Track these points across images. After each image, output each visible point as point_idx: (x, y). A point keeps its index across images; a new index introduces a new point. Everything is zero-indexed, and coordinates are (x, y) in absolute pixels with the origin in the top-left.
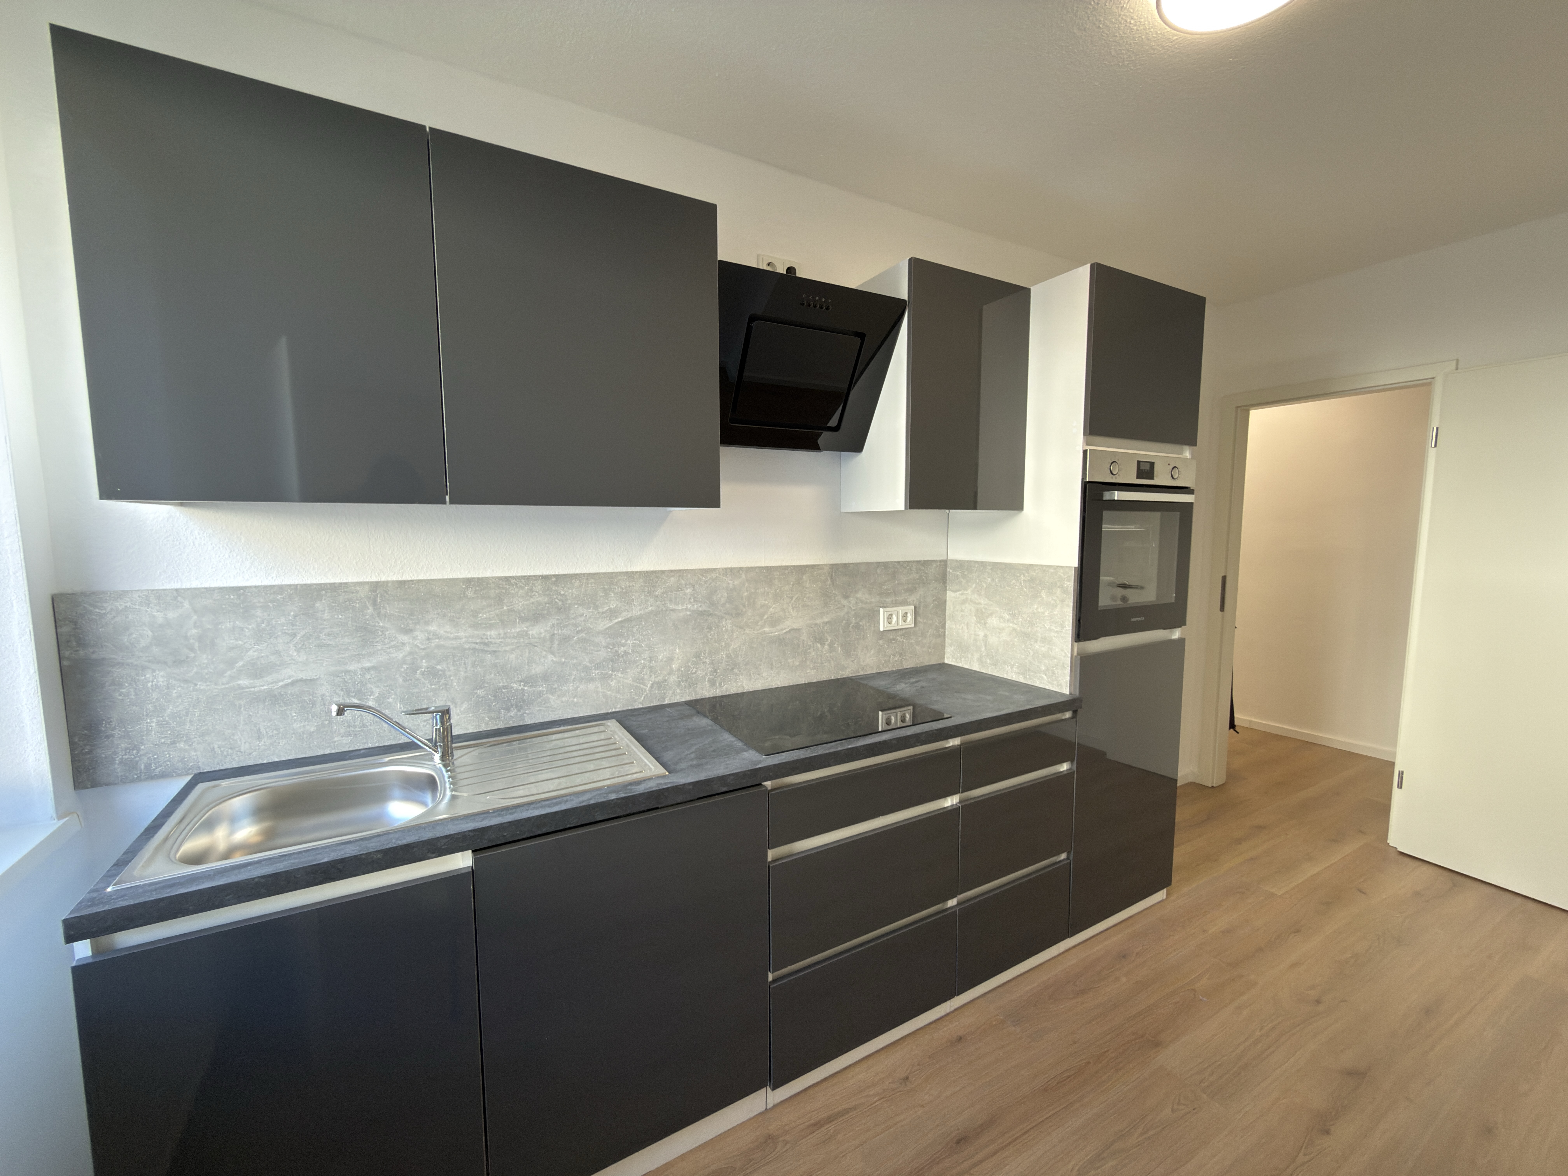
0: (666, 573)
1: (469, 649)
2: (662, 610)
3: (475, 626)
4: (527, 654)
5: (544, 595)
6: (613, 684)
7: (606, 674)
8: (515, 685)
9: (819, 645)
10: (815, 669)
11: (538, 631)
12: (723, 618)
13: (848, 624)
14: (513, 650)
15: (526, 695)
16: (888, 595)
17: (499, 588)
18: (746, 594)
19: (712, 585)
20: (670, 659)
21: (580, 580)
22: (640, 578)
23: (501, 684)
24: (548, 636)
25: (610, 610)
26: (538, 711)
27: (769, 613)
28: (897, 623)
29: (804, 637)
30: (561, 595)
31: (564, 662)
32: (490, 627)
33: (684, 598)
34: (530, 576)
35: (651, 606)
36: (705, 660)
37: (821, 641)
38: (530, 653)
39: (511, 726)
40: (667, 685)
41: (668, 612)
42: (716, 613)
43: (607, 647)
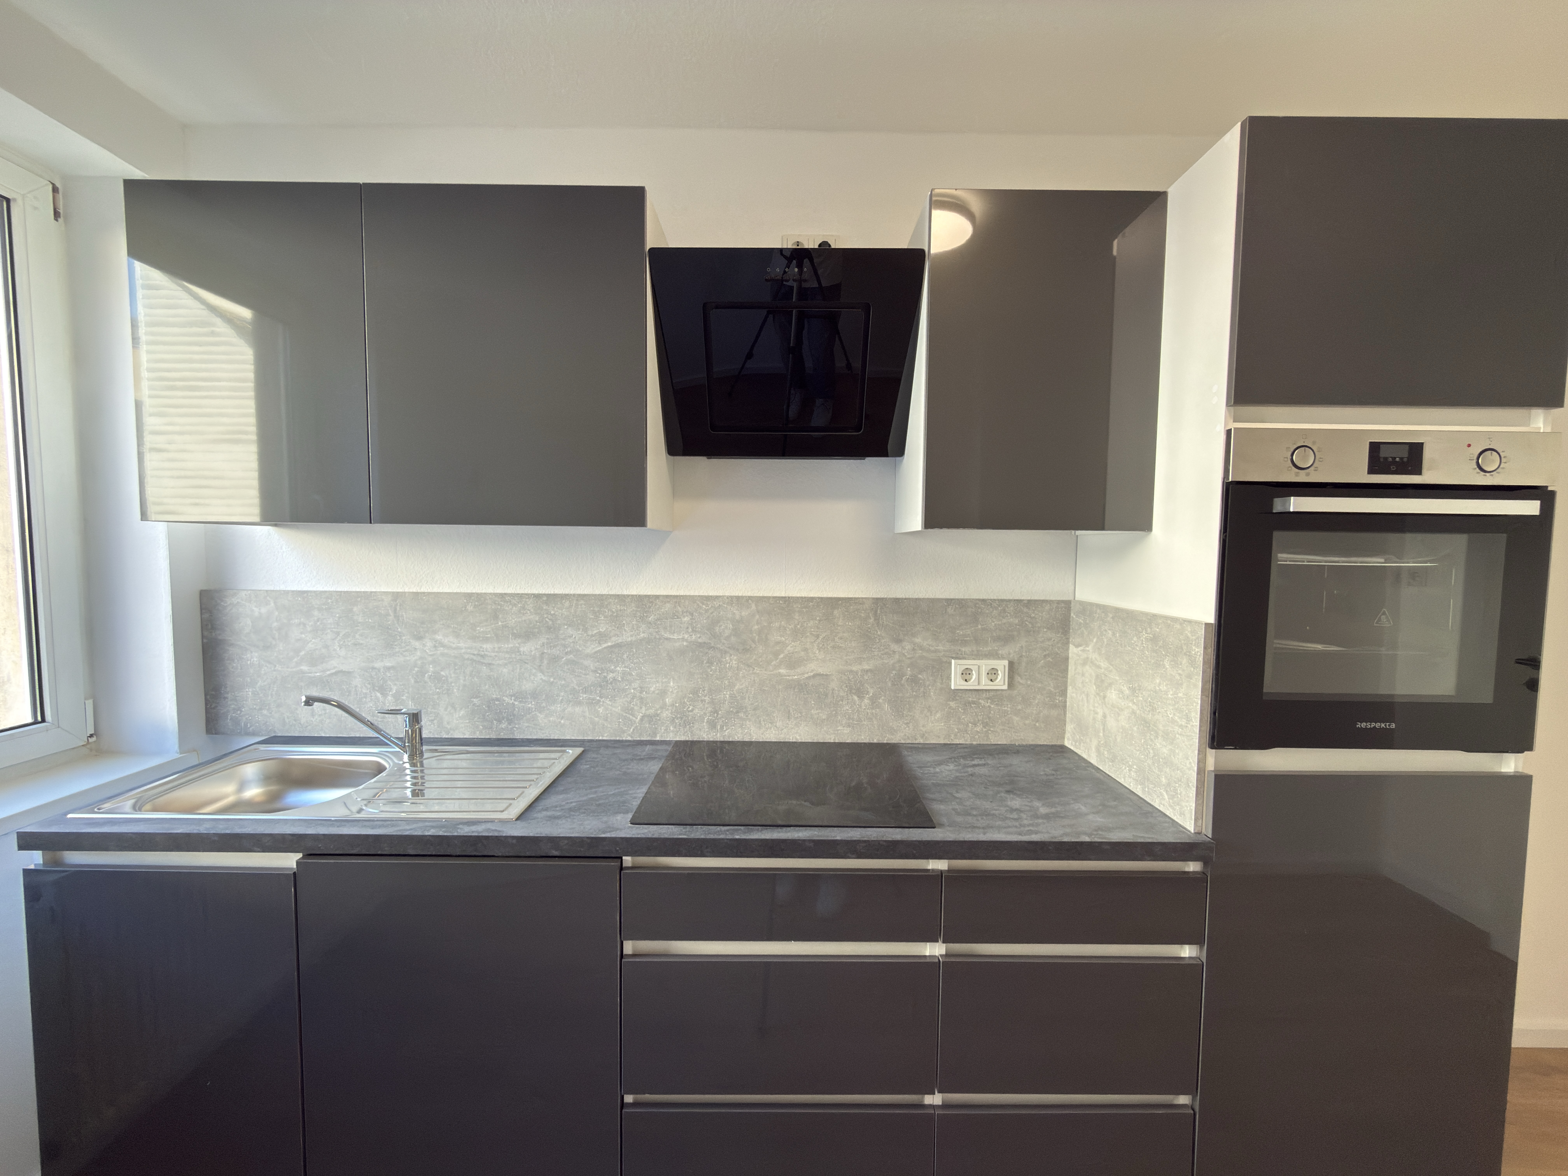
0: (661, 598)
1: (468, 659)
2: (655, 638)
3: (474, 638)
4: (518, 670)
5: (536, 614)
6: (601, 710)
7: (593, 699)
8: (506, 699)
9: (856, 698)
10: (849, 726)
11: (529, 648)
12: (726, 652)
13: (900, 676)
14: (506, 664)
15: (516, 709)
16: (965, 643)
17: (495, 604)
18: (756, 627)
19: (714, 614)
20: (663, 693)
21: (570, 601)
22: (631, 602)
23: (494, 696)
24: (538, 655)
25: (600, 634)
26: (526, 727)
27: (786, 652)
28: (979, 681)
29: (834, 685)
30: (552, 615)
31: (553, 682)
32: (486, 640)
33: (681, 627)
34: (522, 594)
35: (643, 632)
36: (703, 698)
37: (860, 693)
38: (520, 669)
39: (502, 737)
40: (659, 720)
41: (661, 641)
42: (719, 646)
43: (595, 671)
